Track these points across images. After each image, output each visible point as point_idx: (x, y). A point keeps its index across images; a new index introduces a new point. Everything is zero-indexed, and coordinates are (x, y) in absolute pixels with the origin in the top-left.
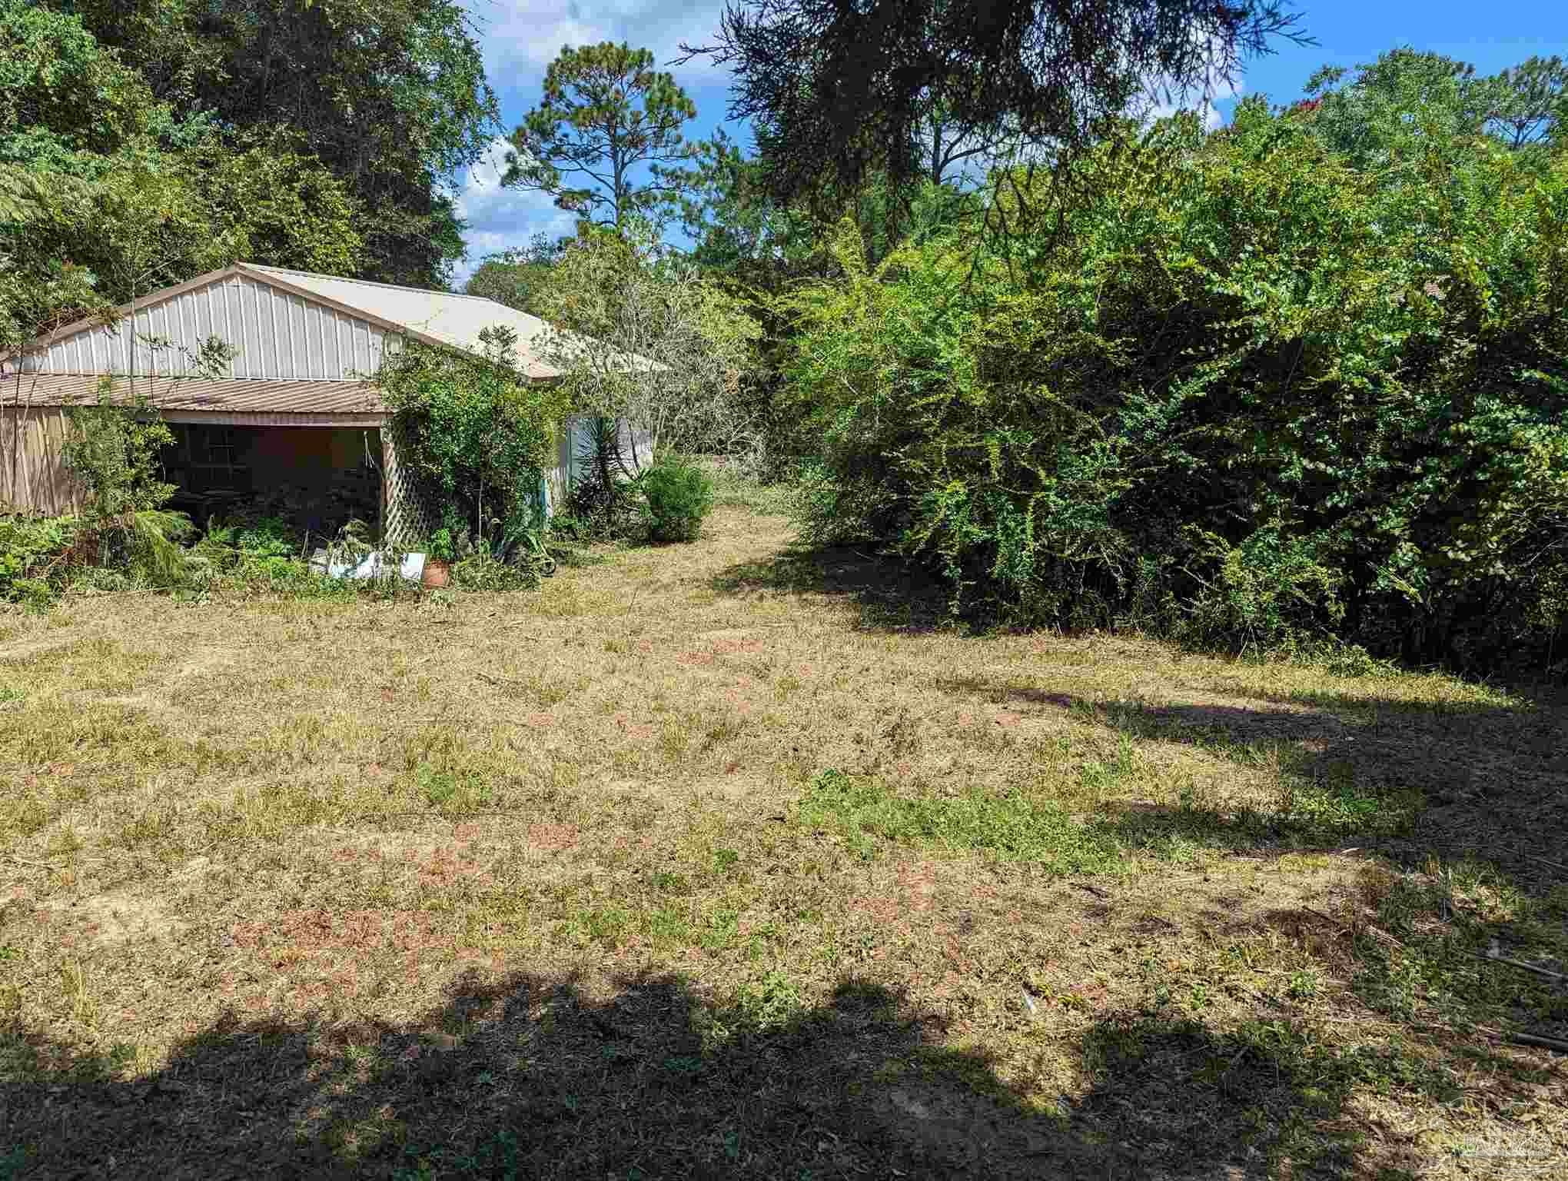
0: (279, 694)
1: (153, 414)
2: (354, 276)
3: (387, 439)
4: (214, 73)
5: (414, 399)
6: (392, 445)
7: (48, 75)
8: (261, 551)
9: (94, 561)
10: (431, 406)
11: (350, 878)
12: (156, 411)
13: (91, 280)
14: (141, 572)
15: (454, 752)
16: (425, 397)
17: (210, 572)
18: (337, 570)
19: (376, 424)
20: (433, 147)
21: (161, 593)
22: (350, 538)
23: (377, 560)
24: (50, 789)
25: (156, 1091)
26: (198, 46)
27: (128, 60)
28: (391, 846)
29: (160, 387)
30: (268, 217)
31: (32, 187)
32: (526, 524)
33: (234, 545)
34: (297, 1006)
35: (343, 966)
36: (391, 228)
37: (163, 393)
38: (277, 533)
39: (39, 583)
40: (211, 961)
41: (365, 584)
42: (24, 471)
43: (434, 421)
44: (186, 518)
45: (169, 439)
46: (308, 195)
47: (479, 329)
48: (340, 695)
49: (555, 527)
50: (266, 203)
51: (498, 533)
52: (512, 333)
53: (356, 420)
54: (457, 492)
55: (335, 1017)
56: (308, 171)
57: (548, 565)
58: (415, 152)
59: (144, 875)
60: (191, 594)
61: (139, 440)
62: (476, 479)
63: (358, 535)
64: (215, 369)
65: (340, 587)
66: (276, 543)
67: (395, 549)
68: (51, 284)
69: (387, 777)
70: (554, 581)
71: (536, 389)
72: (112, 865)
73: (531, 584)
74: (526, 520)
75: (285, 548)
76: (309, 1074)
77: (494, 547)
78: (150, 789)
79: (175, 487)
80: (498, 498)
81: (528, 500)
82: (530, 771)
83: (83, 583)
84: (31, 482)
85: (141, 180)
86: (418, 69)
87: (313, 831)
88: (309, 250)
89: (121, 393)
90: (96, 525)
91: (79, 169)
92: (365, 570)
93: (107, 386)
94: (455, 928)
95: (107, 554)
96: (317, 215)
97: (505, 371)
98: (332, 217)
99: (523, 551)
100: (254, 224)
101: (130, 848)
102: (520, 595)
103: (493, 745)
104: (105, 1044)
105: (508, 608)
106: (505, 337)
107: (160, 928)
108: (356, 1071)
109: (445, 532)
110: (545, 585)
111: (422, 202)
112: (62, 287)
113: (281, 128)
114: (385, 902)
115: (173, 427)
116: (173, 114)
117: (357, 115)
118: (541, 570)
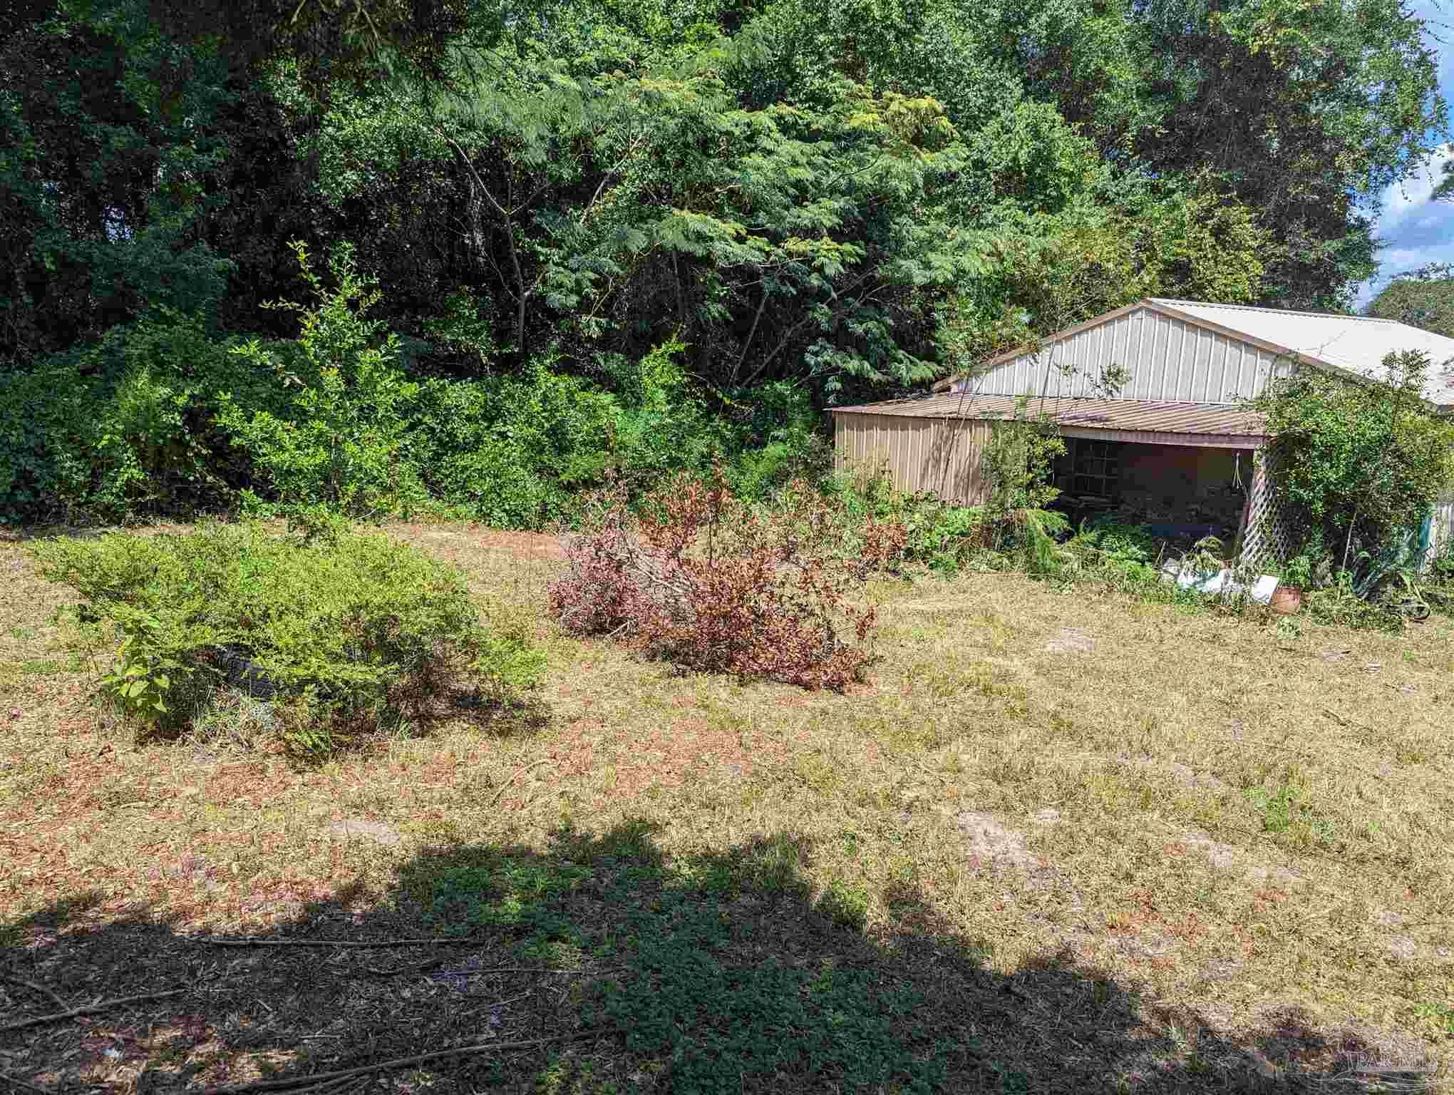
0: (1123, 686)
1: (1054, 429)
2: (1249, 303)
3: (1260, 463)
4: (1153, 131)
5: (1297, 424)
6: (1263, 468)
7: (1023, 157)
8: (1119, 554)
9: (989, 545)
10: (1314, 431)
11: (1180, 872)
12: (1056, 426)
13: (1026, 318)
14: (1021, 558)
15: (1294, 784)
16: (1309, 423)
17: (1076, 566)
18: (1186, 581)
19: (1251, 446)
20: (1359, 168)
21: (1034, 578)
22: (1205, 553)
23: (1227, 577)
24: (945, 720)
25: (1007, 990)
26: (1144, 109)
27: (1086, 132)
28: (1223, 856)
29: (1064, 407)
30: (1178, 254)
31: (995, 246)
32: (1402, 562)
33: (1097, 545)
34: (1126, 971)
35: (1168, 951)
36: (1296, 255)
37: (1065, 412)
38: (1136, 539)
39: (950, 556)
40: (1055, 900)
41: (1212, 598)
42: (953, 466)
43: (1313, 446)
44: (1064, 518)
45: (1062, 449)
46: (1220, 232)
47: (1386, 353)
48: (1178, 698)
49: (1435, 569)
50: (1178, 241)
51: (1363, 569)
52: (1425, 358)
53: (1231, 441)
54: (1327, 519)
55: (1159, 995)
56: (1224, 208)
57: (1421, 609)
58: (1339, 176)
59: (1007, 809)
60: (1056, 583)
61: (1039, 450)
62: (1350, 508)
63: (1211, 550)
64: (1110, 393)
65: (1186, 596)
66: (1135, 549)
67: (1248, 570)
68: (999, 323)
69: (1221, 789)
70: (1425, 628)
71: (1443, 418)
72: (984, 793)
73: (1396, 628)
74: (1401, 558)
75: (1141, 554)
76: (1132, 1035)
77: (1358, 581)
78: (1015, 739)
79: (1059, 491)
80: (1372, 530)
81: (1406, 538)
82: (1380, 828)
83: (979, 562)
84: (956, 476)
85: (1081, 232)
86: (1359, 92)
87: (1147, 817)
88: (1210, 282)
89: (1031, 412)
90: (994, 517)
91: (1031, 229)
92: (1214, 585)
93: (1023, 404)
94: (1283, 959)
95: (999, 540)
96: (1224, 249)
97: (1406, 397)
98: (1238, 249)
99: (1390, 588)
100: (1164, 262)
101: (999, 783)
102: (1381, 636)
103: (1338, 789)
104: (973, 933)
105: (1365, 648)
106: (1414, 362)
107: (1018, 856)
108: (1175, 1052)
109: (1304, 560)
110: (1413, 632)
111: (1334, 226)
112: (1005, 325)
113: (1206, 170)
114: (1213, 907)
115: (1067, 441)
116: (1113, 173)
117: (1281, 149)
118: (1410, 614)
